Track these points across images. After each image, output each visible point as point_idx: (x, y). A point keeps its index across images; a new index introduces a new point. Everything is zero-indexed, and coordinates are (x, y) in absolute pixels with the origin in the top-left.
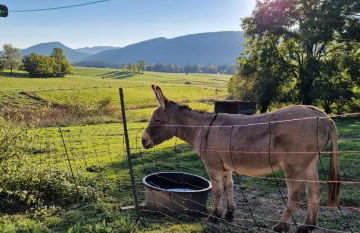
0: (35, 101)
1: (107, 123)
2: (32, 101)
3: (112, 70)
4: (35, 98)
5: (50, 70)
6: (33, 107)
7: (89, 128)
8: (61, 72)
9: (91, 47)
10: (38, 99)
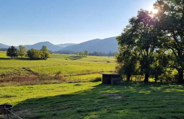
0: (29, 72)
1: (53, 83)
2: (27, 72)
3: (72, 55)
4: (28, 70)
5: (40, 57)
6: (27, 75)
7: (43, 85)
8: (45, 57)
9: (63, 44)
10: (30, 71)
